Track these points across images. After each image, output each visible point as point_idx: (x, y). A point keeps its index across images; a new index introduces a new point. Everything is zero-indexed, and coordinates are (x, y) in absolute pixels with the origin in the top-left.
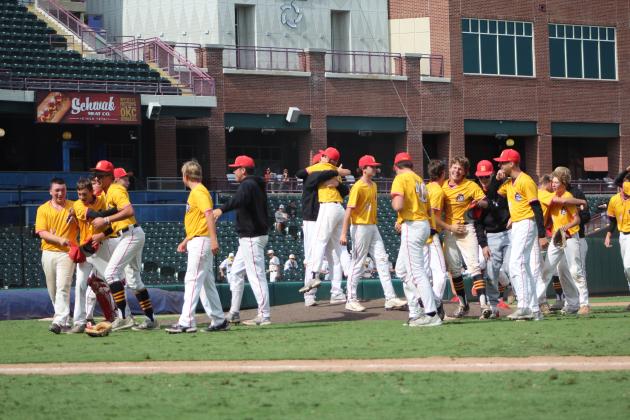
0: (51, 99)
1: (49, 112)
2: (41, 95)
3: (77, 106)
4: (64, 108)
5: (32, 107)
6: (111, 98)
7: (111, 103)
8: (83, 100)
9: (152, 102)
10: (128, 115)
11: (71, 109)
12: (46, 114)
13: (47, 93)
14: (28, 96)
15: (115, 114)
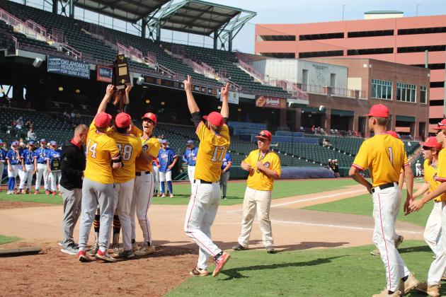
0: (260, 98)
1: (260, 103)
2: (257, 97)
3: (268, 101)
4: (264, 102)
5: (254, 101)
7: (278, 101)
8: (270, 100)
9: (291, 102)
10: (283, 106)
11: (266, 102)
13: (259, 96)
14: (253, 97)
15: (279, 105)
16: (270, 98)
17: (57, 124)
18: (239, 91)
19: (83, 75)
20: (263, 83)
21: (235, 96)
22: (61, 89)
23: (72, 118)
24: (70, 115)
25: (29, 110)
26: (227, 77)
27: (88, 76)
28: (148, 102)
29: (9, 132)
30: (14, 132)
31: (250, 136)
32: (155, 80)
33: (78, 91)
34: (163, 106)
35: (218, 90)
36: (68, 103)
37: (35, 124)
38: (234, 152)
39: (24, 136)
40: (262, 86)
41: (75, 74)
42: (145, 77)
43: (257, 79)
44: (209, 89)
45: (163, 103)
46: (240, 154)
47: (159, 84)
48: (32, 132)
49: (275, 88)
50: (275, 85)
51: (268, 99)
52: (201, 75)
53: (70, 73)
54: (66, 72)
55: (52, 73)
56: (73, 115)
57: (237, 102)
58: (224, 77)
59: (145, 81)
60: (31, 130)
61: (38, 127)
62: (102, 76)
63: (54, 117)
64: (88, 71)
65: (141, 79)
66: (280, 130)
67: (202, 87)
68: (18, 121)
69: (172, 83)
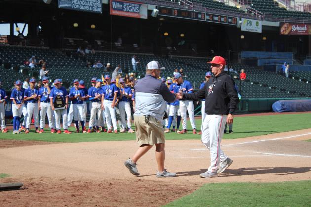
0: (285, 25)
1: (284, 30)
3: (294, 28)
4: (290, 29)
5: (279, 28)
6: (305, 26)
7: (305, 27)
8: (296, 26)
11: (292, 29)
12: (284, 31)
13: (284, 23)
14: (277, 24)
15: (306, 31)
16: (296, 24)
17: (71, 61)
18: (262, 19)
19: (95, 10)
20: (288, 9)
21: (257, 24)
22: (76, 25)
23: (86, 54)
24: (85, 52)
25: (43, 47)
26: (249, 4)
27: (100, 10)
28: (166, 34)
29: (21, 71)
30: (26, 71)
31: (275, 66)
32: (170, 11)
33: (93, 26)
34: (182, 38)
35: (238, 19)
36: (82, 40)
37: (48, 62)
38: (258, 83)
39: (36, 75)
40: (287, 12)
41: (87, 8)
42: (160, 9)
43: (282, 5)
44: (228, 18)
45: (182, 35)
46: (263, 85)
47: (175, 15)
48: (45, 70)
49: (301, 13)
50: (302, 10)
51: (294, 26)
52: (221, 3)
53: (82, 8)
54: (77, 7)
55: (63, 9)
56: (87, 51)
57: (259, 30)
58: (246, 4)
59: (160, 12)
60: (44, 68)
61: (51, 65)
62: (115, 9)
63: (68, 54)
64: (100, 5)
65: (155, 11)
66: (308, 58)
67: (221, 17)
68: (31, 59)
69: (189, 14)
